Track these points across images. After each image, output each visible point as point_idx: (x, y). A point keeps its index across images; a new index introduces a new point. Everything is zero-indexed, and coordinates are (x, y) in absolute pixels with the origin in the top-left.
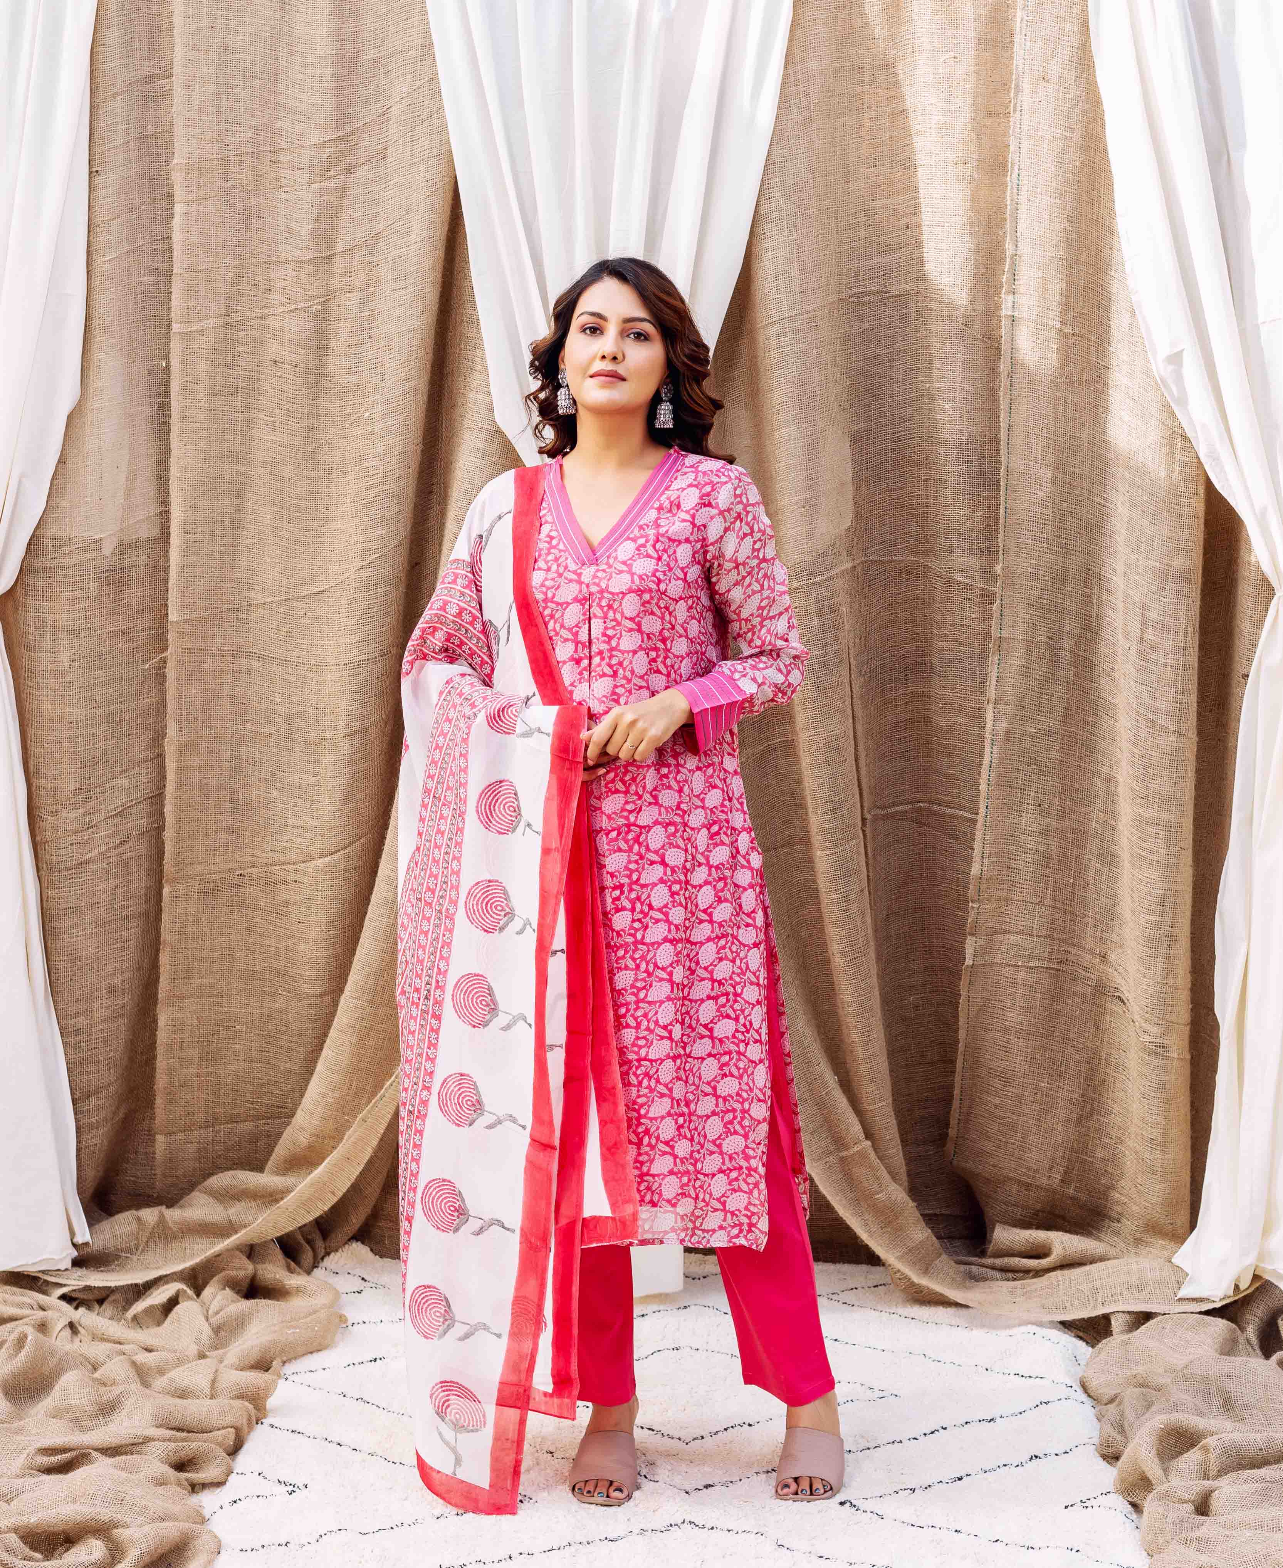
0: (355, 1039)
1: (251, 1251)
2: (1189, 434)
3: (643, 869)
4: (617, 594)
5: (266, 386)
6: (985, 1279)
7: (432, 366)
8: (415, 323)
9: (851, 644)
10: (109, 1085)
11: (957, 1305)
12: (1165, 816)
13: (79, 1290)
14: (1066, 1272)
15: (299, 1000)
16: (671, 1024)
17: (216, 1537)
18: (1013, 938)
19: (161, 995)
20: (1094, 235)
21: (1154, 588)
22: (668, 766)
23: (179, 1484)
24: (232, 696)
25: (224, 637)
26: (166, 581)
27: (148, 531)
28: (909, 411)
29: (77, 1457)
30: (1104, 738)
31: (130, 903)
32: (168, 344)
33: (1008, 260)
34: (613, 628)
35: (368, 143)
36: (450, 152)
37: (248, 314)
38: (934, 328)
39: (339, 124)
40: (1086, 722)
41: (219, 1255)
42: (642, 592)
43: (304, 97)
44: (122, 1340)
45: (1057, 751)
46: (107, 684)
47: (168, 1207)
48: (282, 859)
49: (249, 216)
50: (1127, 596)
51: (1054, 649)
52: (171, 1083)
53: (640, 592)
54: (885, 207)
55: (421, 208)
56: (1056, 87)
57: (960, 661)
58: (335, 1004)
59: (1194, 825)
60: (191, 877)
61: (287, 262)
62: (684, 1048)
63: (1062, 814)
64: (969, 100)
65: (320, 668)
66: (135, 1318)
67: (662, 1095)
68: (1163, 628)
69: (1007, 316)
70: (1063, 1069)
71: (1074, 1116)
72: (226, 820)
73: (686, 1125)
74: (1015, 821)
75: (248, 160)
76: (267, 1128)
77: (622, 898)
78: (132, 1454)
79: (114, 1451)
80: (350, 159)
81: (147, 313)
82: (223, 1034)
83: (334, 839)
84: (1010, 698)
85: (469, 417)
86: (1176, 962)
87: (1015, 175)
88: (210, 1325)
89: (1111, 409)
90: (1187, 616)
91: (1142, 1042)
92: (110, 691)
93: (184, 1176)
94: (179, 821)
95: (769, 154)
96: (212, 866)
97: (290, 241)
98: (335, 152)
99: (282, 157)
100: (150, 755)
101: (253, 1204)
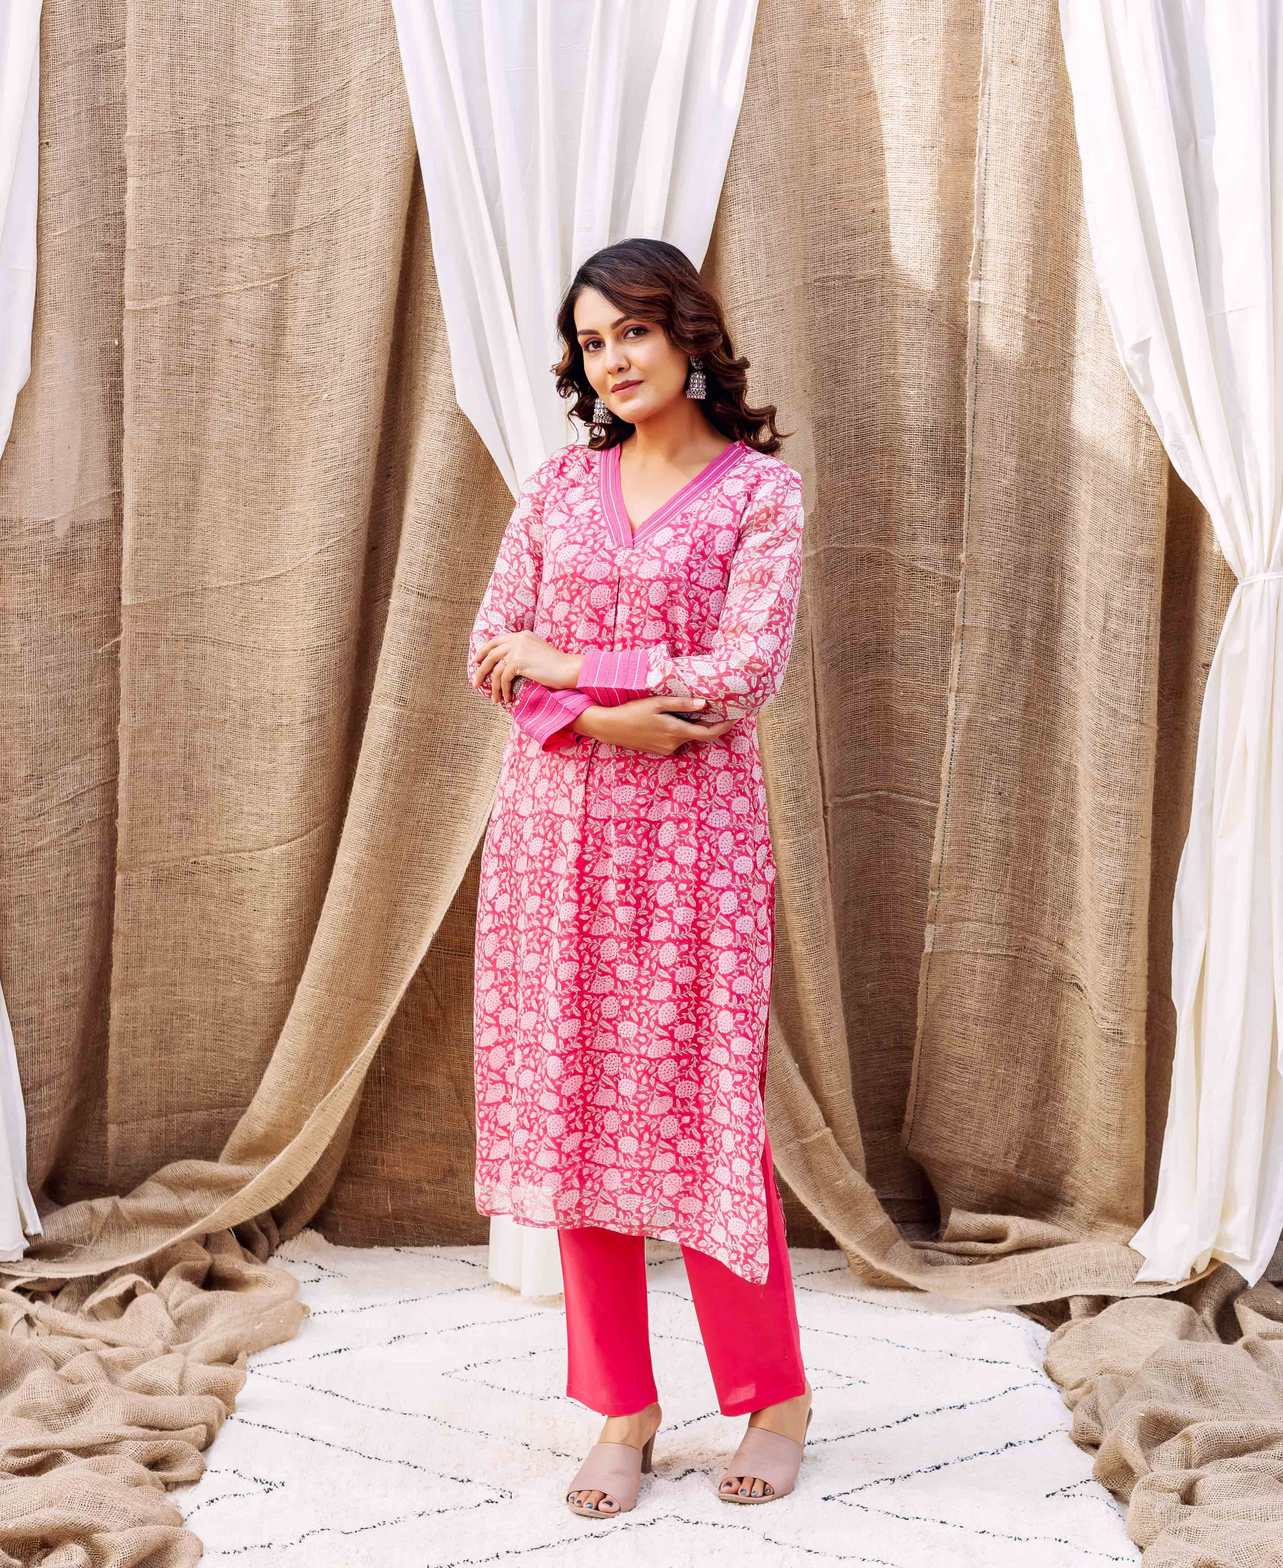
0: (312, 1028)
1: (207, 1241)
2: (1155, 423)
4: (645, 581)
5: (222, 366)
6: (942, 1263)
7: (392, 347)
8: (374, 303)
9: (814, 632)
10: (61, 1074)
11: (915, 1289)
12: (1125, 804)
13: (33, 1282)
14: (1023, 1257)
15: (254, 988)
17: (196, 1538)
18: (972, 926)
19: (114, 984)
20: (1061, 221)
21: (1117, 577)
22: (688, 760)
23: (154, 1484)
24: (186, 682)
25: (178, 621)
26: (119, 564)
27: (101, 513)
28: (873, 397)
29: (48, 1457)
30: (1064, 727)
31: (84, 890)
32: (120, 322)
33: (975, 245)
35: (326, 118)
36: (411, 130)
37: (203, 292)
38: (899, 313)
39: (298, 98)
40: (1045, 711)
41: (175, 1246)
42: (670, 581)
43: (261, 69)
44: (82, 1334)
45: (1019, 739)
46: (59, 668)
47: (123, 1196)
48: (237, 846)
49: (205, 191)
50: (1090, 585)
51: (1016, 639)
52: (123, 1072)
53: (668, 581)
54: (851, 191)
55: (382, 186)
56: (1024, 71)
57: (922, 649)
58: (292, 992)
59: (1153, 814)
60: (144, 864)
61: (242, 239)
63: (1022, 803)
64: (938, 82)
65: (276, 653)
66: (91, 1311)
68: (1125, 616)
69: (973, 303)
70: (1019, 1055)
71: (1030, 1101)
72: (179, 807)
74: (976, 809)
75: (203, 134)
76: (220, 1116)
78: (106, 1454)
79: (86, 1451)
80: (308, 135)
81: (99, 289)
82: (176, 1023)
83: (290, 827)
84: (972, 686)
85: (430, 399)
86: (1135, 949)
87: (982, 160)
88: (171, 1317)
89: (1076, 397)
90: (1150, 605)
91: (1100, 1030)
92: (62, 676)
93: (137, 1165)
94: (132, 808)
95: (736, 135)
96: (166, 854)
97: (246, 217)
98: (292, 127)
99: (238, 132)
100: (102, 741)
101: (208, 1193)
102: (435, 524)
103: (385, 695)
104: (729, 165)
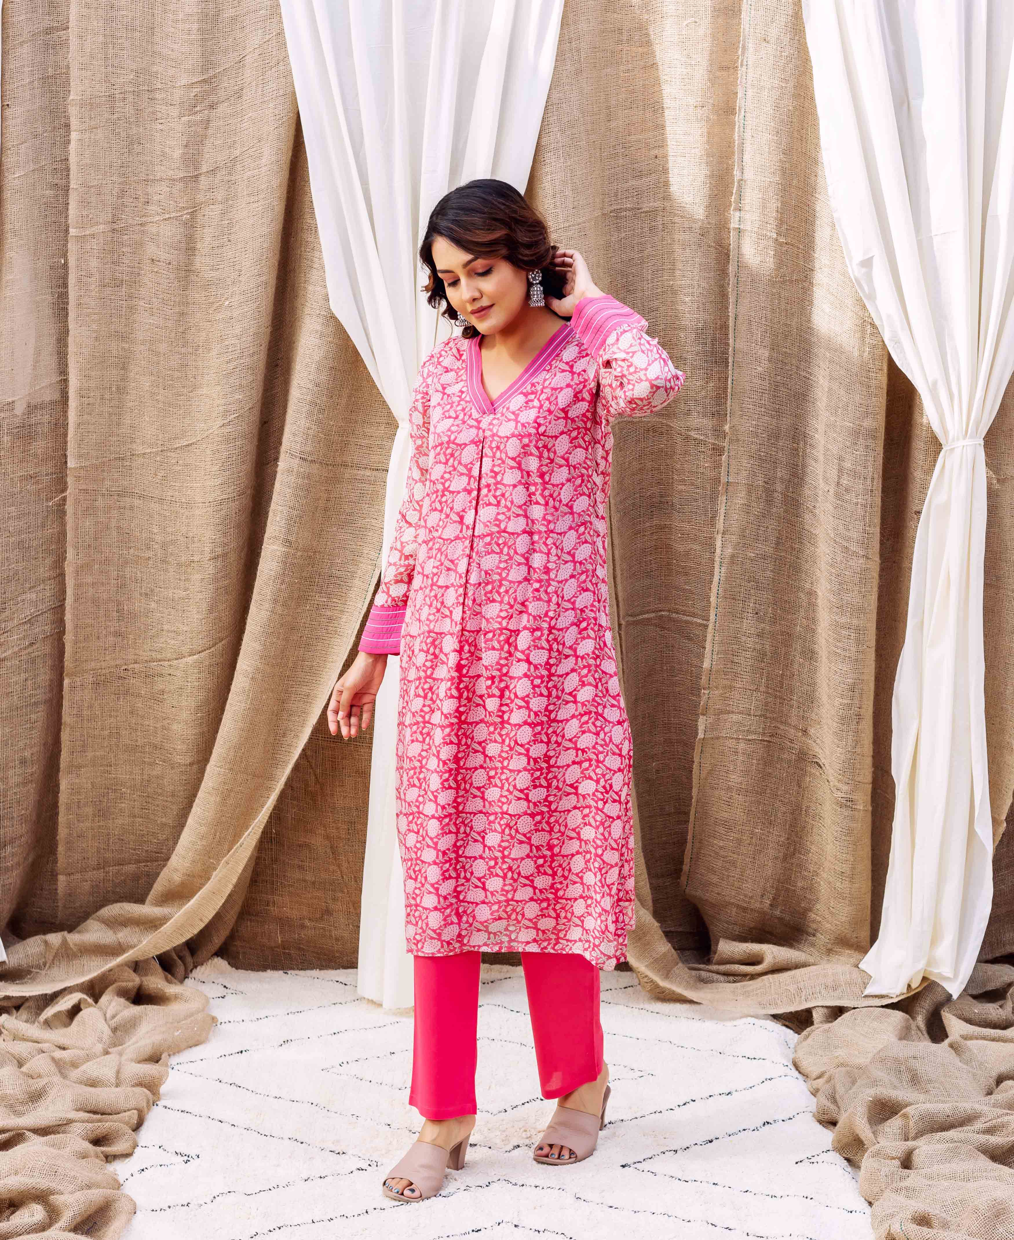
0: (218, 799)
1: (137, 966)
2: (877, 323)
3: (512, 664)
4: (503, 438)
5: (146, 280)
6: (712, 982)
7: (279, 265)
8: (265, 230)
10: (21, 836)
11: (691, 1002)
12: (855, 622)
14: (776, 976)
15: (173, 768)
17: (131, 1199)
18: (735, 717)
19: (63, 765)
20: (805, 164)
21: (848, 444)
23: (97, 1157)
24: (118, 527)
25: (112, 480)
26: (65, 435)
27: (50, 395)
28: (656, 303)
29: (14, 1136)
30: (807, 561)
31: (38, 692)
32: (65, 245)
33: (736, 184)
34: (499, 465)
35: (227, 85)
36: (294, 93)
37: (131, 221)
38: (676, 237)
39: (205, 69)
40: (793, 549)
41: (111, 970)
42: (523, 437)
43: (175, 46)
44: (39, 1040)
45: (772, 571)
46: (19, 517)
47: (70, 931)
48: (159, 657)
49: (132, 142)
50: (827, 450)
51: (769, 492)
52: (70, 834)
53: (520, 437)
54: (639, 141)
55: (270, 138)
56: (775, 47)
57: (696, 500)
58: (202, 771)
59: (877, 629)
60: (86, 671)
61: (161, 180)
63: (774, 621)
64: (707, 56)
65: (189, 505)
66: (46, 1022)
68: (855, 474)
69: (735, 229)
70: (773, 818)
71: (781, 854)
72: (114, 626)
74: (738, 626)
75: (130, 97)
76: (146, 869)
78: (59, 1133)
79: (43, 1131)
80: (213, 98)
81: (49, 220)
82: (112, 795)
83: (200, 642)
84: (735, 528)
85: (309, 305)
86: (863, 735)
87: (742, 116)
88: (109, 1026)
89: (815, 302)
90: (873, 465)
91: (836, 798)
92: (22, 523)
93: (81, 907)
94: (76, 627)
95: (549, 97)
96: (103, 663)
97: (164, 163)
98: (200, 92)
99: (158, 96)
100: (52, 574)
101: (137, 929)
102: (313, 403)
103: (275, 537)
104: (543, 121)
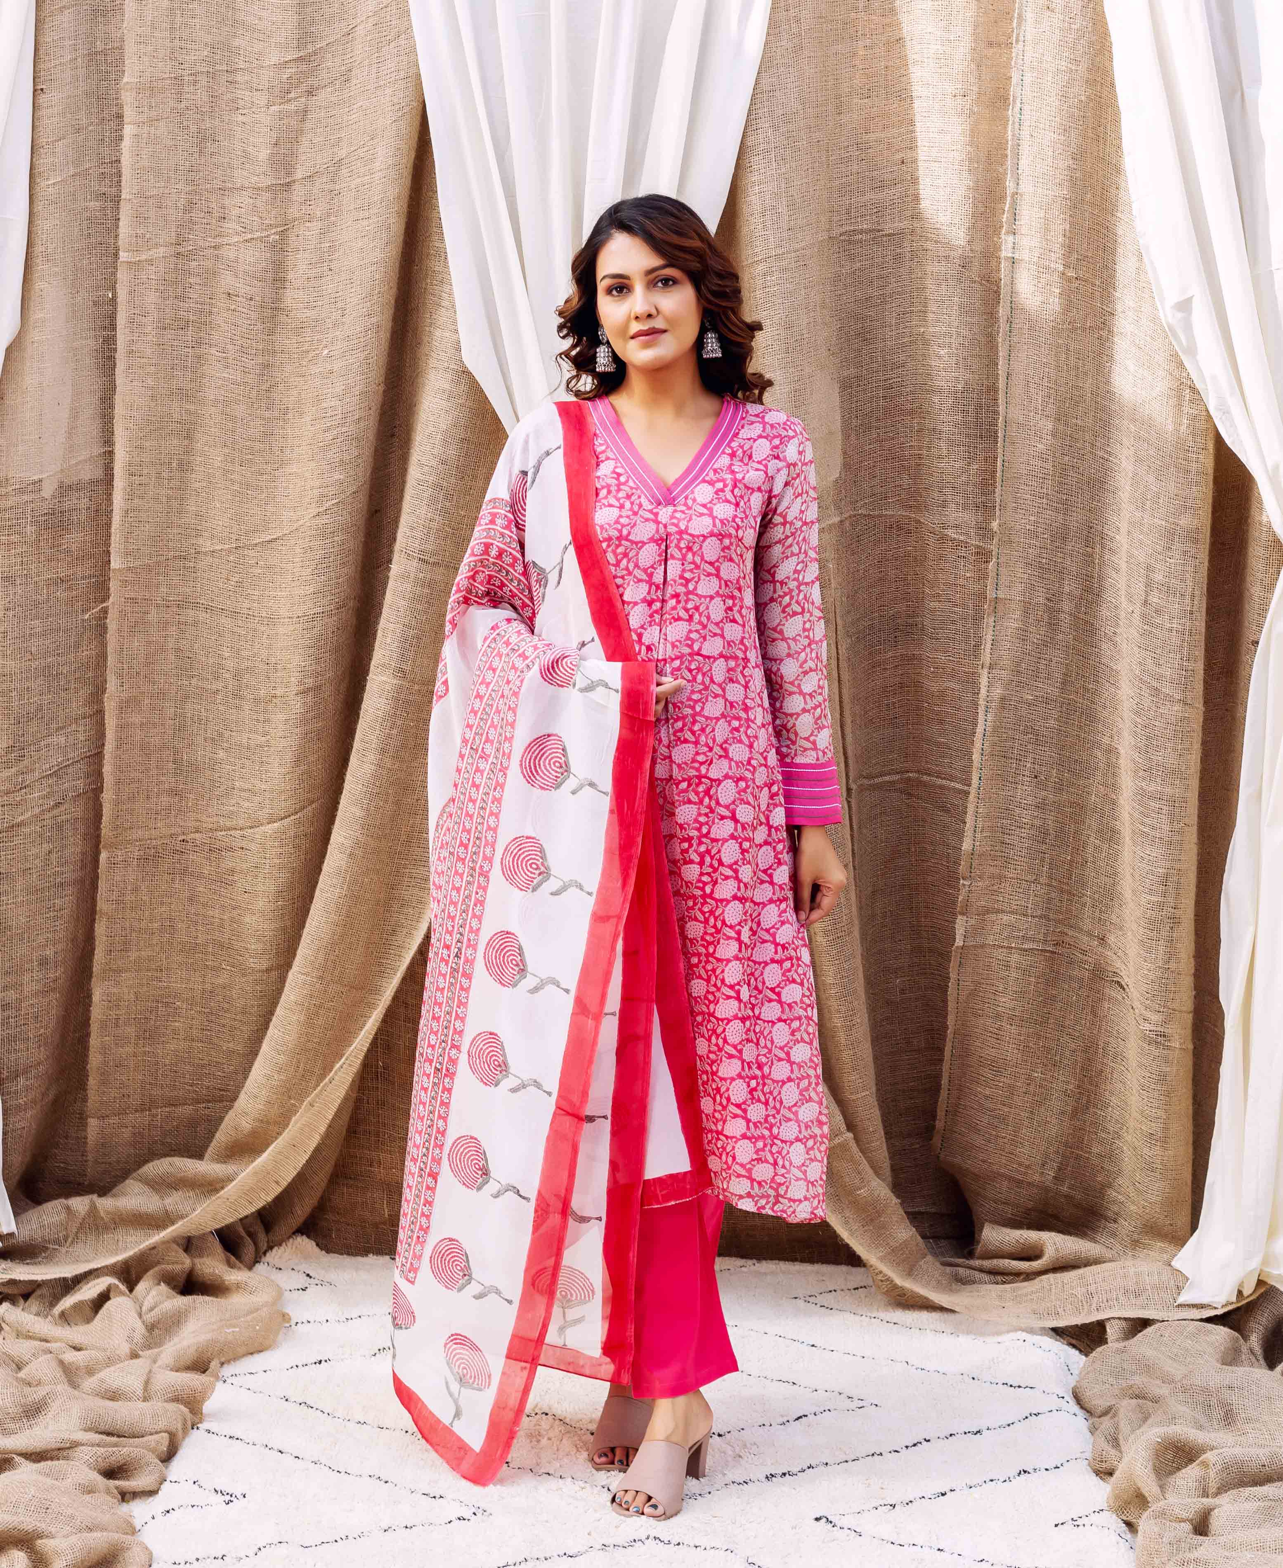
0: (303, 1018)
1: (189, 1244)
2: (1199, 385)
4: (698, 536)
5: (219, 320)
6: (973, 1282)
7: (396, 301)
8: (378, 255)
9: (839, 603)
10: (39, 1064)
11: (942, 1309)
12: (1168, 790)
13: (3, 1284)
14: (1058, 1275)
15: (244, 975)
16: (738, 984)
17: (147, 1548)
18: (1006, 918)
19: (96, 968)
20: (1101, 173)
21: (1159, 548)
23: (108, 1492)
24: (178, 650)
25: (169, 586)
26: (109, 525)
27: (90, 472)
28: (902, 357)
30: (1105, 707)
31: (66, 868)
32: (114, 274)
33: (1009, 199)
35: (332, 64)
36: (419, 76)
37: (201, 243)
38: (929, 269)
39: (301, 43)
40: (1086, 690)
41: (154, 1248)
43: (264, 14)
44: (49, 1338)
45: (1055, 720)
46: (44, 634)
47: (100, 1196)
48: (228, 824)
49: (204, 138)
50: (1131, 556)
51: (1053, 612)
52: (104, 1063)
53: (721, 536)
54: (879, 141)
55: (387, 134)
56: (1061, 17)
57: (953, 622)
58: (282, 980)
59: (1199, 801)
60: (130, 842)
61: (242, 188)
62: (753, 1009)
63: (1059, 788)
64: (970, 29)
65: (271, 620)
66: (63, 1315)
67: (731, 1056)
68: (1169, 590)
69: (1007, 258)
70: (1058, 1058)
71: (1069, 1108)
72: (168, 781)
73: (760, 1087)
74: (1010, 793)
75: (203, 80)
76: (207, 1112)
77: (691, 851)
78: (58, 1459)
79: (37, 1456)
80: (312, 81)
81: (93, 240)
82: (162, 1010)
83: (283, 804)
84: (1006, 662)
85: (435, 356)
86: (1179, 945)
87: (1017, 109)
88: (143, 1322)
89: (1117, 357)
90: (1194, 578)
91: (1142, 1031)
92: (47, 642)
93: (118, 1162)
94: (118, 782)
95: (757, 83)
96: (153, 831)
97: (247, 166)
98: (296, 73)
99: (239, 78)
100: (88, 711)
101: (191, 1194)
102: (437, 486)
103: (384, 665)
104: (749, 114)
